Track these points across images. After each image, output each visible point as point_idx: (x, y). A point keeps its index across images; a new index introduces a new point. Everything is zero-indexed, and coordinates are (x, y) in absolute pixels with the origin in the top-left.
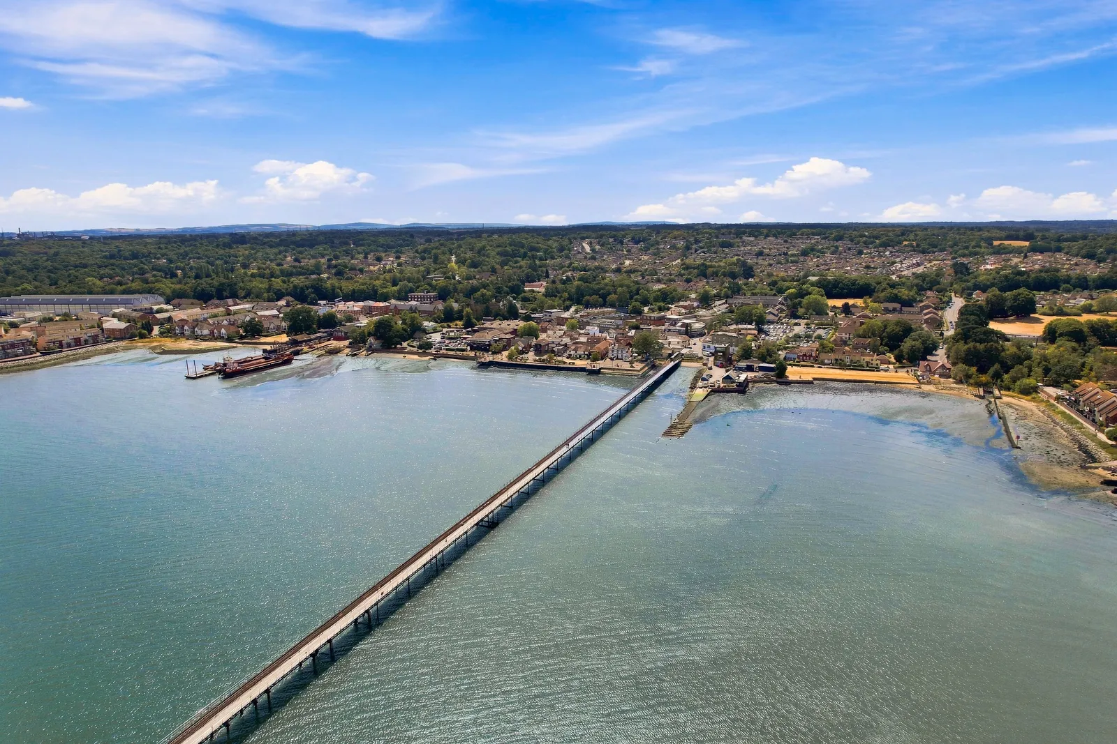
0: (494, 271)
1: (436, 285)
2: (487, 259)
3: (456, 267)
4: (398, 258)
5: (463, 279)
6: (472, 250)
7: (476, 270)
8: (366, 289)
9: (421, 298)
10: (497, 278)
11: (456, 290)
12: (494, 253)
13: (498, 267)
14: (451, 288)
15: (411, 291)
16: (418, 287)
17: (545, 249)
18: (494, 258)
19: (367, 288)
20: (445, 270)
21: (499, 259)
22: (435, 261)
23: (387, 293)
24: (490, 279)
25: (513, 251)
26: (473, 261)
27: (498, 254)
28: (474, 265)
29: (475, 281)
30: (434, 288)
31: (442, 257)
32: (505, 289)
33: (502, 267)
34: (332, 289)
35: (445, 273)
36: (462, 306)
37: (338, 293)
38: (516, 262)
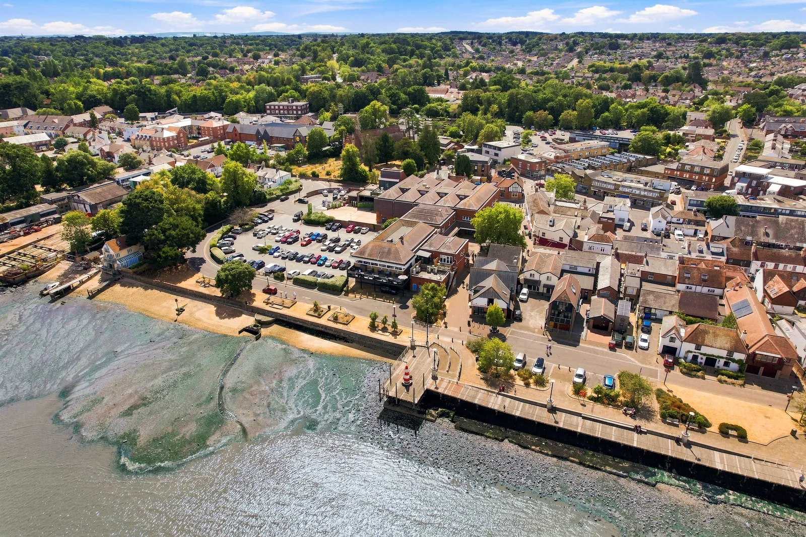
0: (380, 70)
1: (307, 90)
2: (372, 57)
3: (337, 66)
4: (276, 55)
5: (344, 81)
6: (355, 47)
7: (360, 69)
8: (210, 95)
9: (283, 109)
10: (388, 79)
11: (333, 97)
12: (379, 50)
13: (384, 65)
14: (326, 94)
15: (272, 98)
16: (279, 94)
17: (431, 47)
18: (379, 55)
19: (213, 93)
20: (323, 68)
21: (384, 57)
22: (315, 59)
23: (238, 101)
24: (379, 81)
25: (398, 47)
26: (356, 59)
27: (383, 51)
28: (357, 63)
29: (359, 84)
30: (303, 94)
31: (322, 55)
32: (403, 96)
33: (390, 67)
34: (167, 96)
35: (322, 72)
36: (341, 133)
37: (175, 101)
38: (405, 60)
